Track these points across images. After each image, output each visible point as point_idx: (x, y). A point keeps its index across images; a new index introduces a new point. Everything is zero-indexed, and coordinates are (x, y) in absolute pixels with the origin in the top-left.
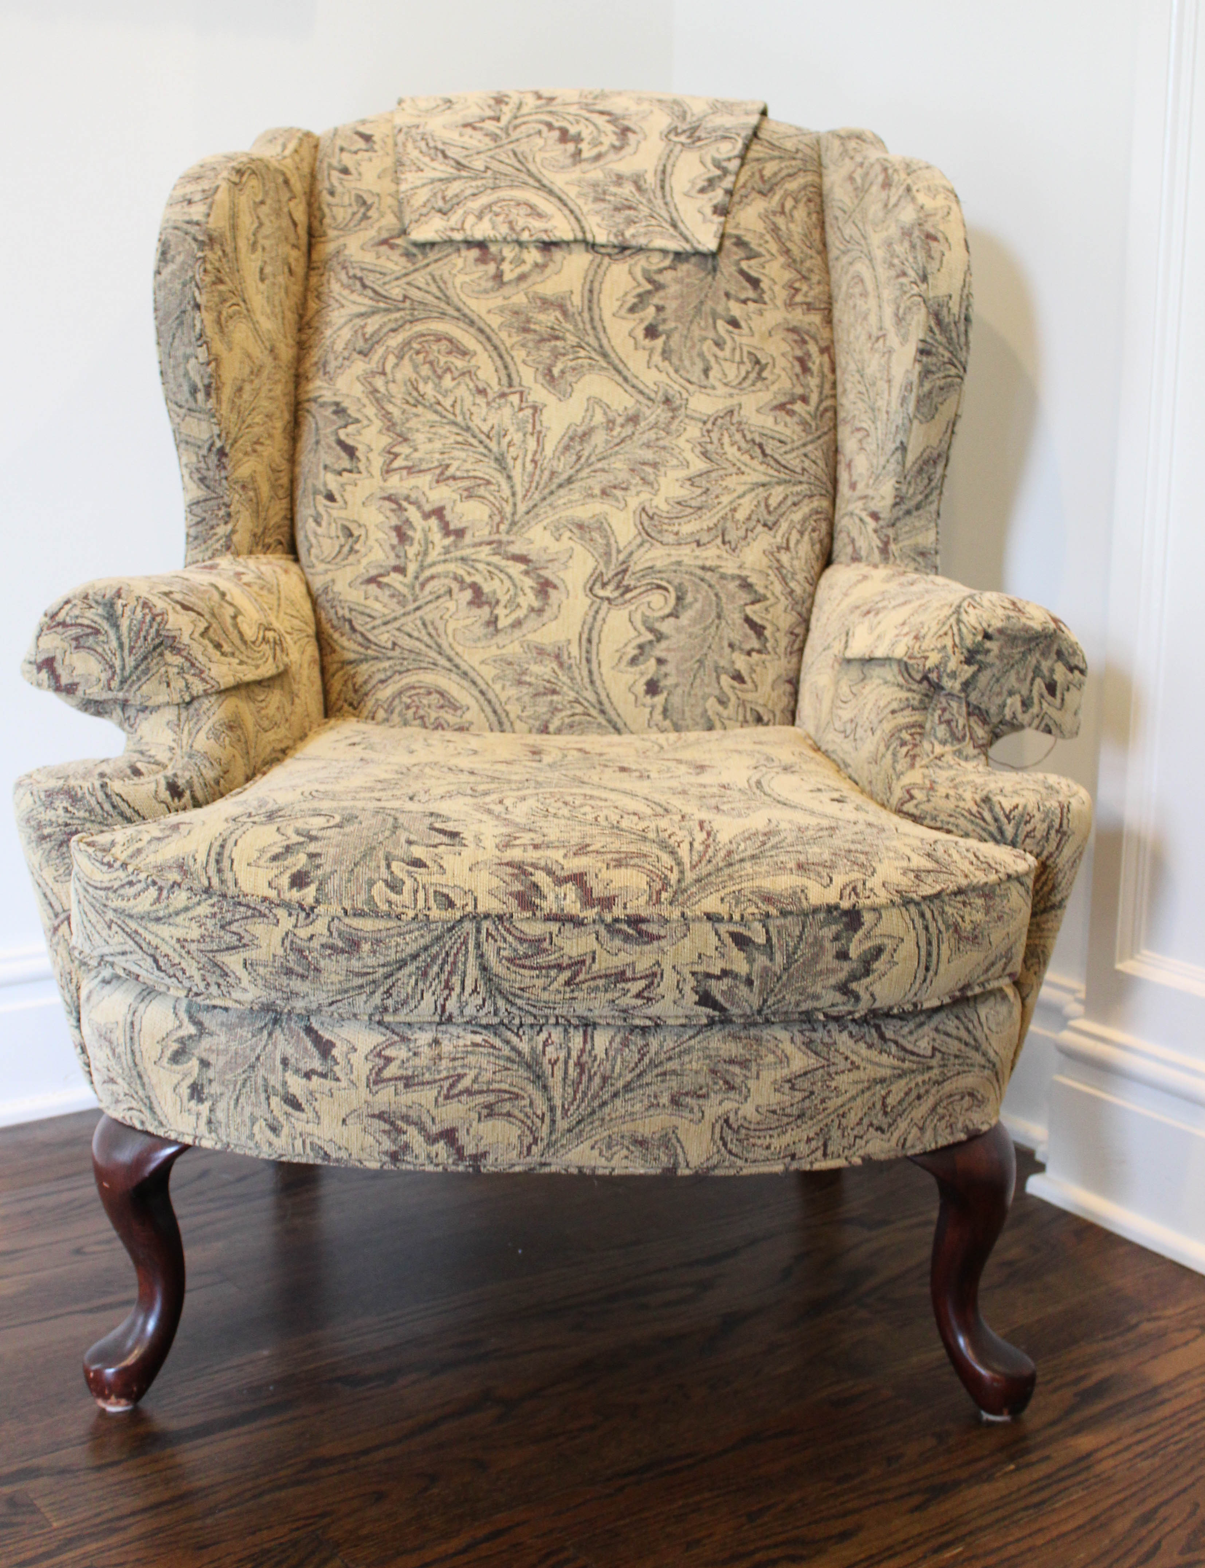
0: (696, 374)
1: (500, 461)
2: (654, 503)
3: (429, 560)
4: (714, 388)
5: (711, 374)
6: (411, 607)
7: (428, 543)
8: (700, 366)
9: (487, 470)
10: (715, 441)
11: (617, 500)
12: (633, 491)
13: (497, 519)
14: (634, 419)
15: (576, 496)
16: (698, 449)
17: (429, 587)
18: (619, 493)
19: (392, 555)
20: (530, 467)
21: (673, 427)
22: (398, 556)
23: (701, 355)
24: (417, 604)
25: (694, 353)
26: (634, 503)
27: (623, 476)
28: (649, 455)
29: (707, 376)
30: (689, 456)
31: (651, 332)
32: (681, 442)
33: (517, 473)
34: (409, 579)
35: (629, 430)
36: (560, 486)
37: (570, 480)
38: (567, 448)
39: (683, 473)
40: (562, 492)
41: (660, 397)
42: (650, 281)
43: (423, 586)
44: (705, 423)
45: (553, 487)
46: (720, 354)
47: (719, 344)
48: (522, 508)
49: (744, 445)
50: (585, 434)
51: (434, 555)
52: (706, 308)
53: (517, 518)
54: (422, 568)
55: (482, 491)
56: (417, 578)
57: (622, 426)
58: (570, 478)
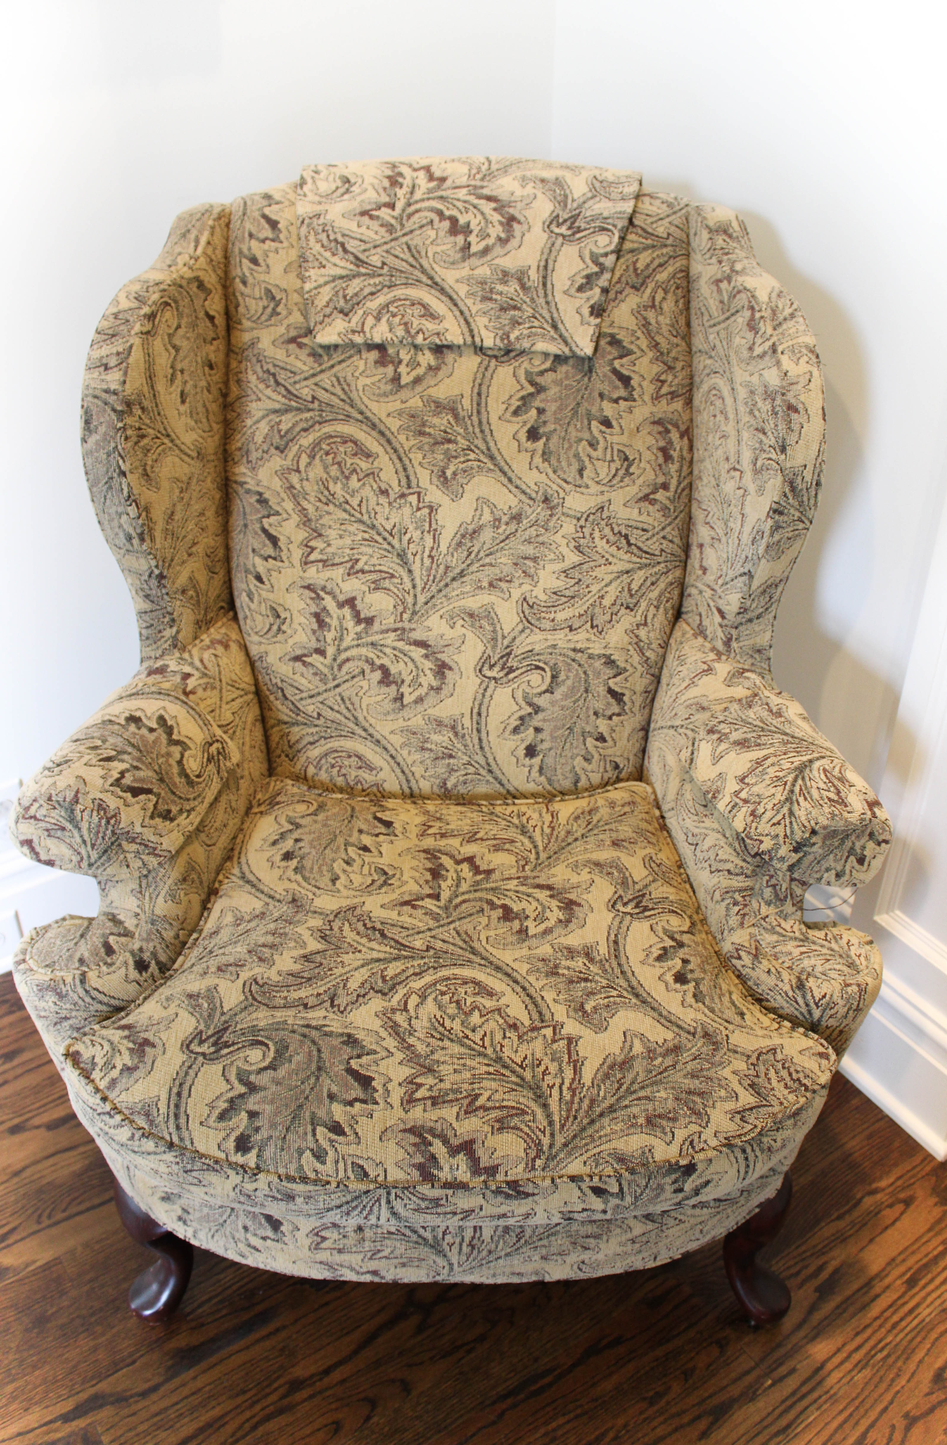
0: (572, 474)
1: (402, 556)
2: (534, 594)
3: (344, 645)
4: (587, 487)
5: (585, 473)
6: (331, 684)
7: (343, 630)
8: (575, 466)
9: (391, 564)
10: (587, 535)
11: (502, 591)
12: (517, 582)
13: (400, 609)
14: (517, 517)
15: (468, 588)
16: (573, 544)
17: (345, 668)
18: (503, 585)
19: (314, 639)
20: (427, 562)
21: (551, 524)
22: (318, 640)
23: (577, 456)
24: (336, 682)
25: (571, 453)
26: (516, 594)
27: (508, 569)
28: (529, 550)
29: (581, 476)
30: (565, 550)
31: (533, 434)
32: (558, 538)
33: (416, 568)
34: (328, 661)
35: (513, 527)
36: (454, 579)
37: (462, 574)
38: (459, 544)
39: (559, 567)
40: (455, 584)
41: (540, 497)
42: (532, 383)
43: (340, 667)
44: (579, 519)
45: (448, 580)
46: (594, 454)
47: (593, 444)
48: (421, 599)
49: (612, 538)
50: (474, 532)
51: (348, 641)
52: (582, 410)
53: (417, 608)
54: (339, 651)
55: (387, 584)
56: (335, 660)
57: (507, 524)
58: (462, 571)
